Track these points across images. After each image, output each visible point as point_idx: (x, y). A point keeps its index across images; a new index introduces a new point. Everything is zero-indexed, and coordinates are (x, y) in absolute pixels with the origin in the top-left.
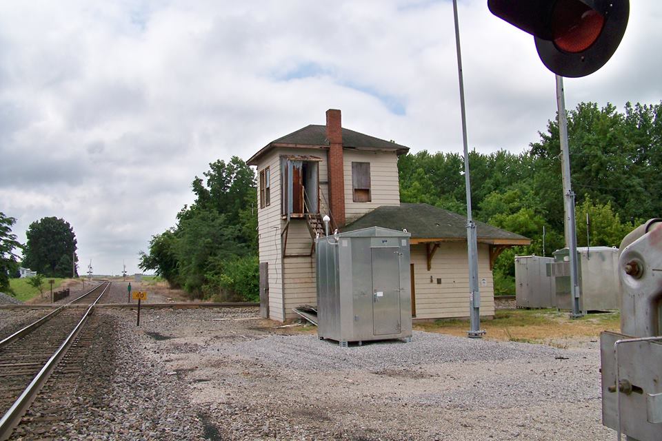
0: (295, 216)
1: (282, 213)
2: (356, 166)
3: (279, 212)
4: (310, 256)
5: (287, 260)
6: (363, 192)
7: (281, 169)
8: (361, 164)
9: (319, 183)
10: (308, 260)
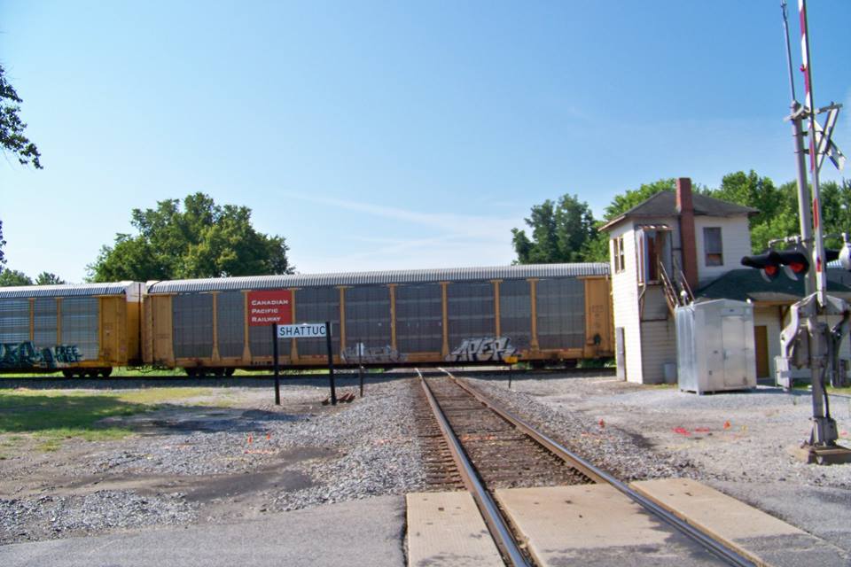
0: (651, 283)
1: (638, 280)
2: (708, 231)
3: (635, 278)
4: (666, 320)
5: (644, 324)
6: (715, 256)
7: (635, 238)
8: (712, 229)
9: (672, 249)
10: (664, 323)
